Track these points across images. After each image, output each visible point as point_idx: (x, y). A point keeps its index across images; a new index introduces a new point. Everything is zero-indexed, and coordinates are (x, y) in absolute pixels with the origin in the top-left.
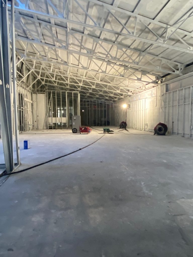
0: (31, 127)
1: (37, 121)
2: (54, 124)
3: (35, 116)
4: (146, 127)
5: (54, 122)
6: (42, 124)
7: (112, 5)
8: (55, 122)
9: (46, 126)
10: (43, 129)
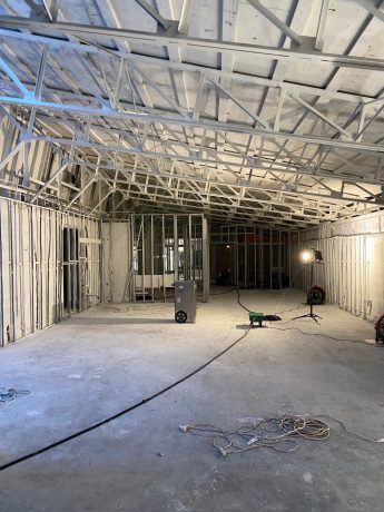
0: (94, 300)
1: (111, 284)
2: (146, 290)
3: (106, 272)
4: (368, 308)
5: (146, 285)
6: (120, 290)
7: (219, 68)
8: (149, 286)
9: (130, 294)
10: (124, 302)
